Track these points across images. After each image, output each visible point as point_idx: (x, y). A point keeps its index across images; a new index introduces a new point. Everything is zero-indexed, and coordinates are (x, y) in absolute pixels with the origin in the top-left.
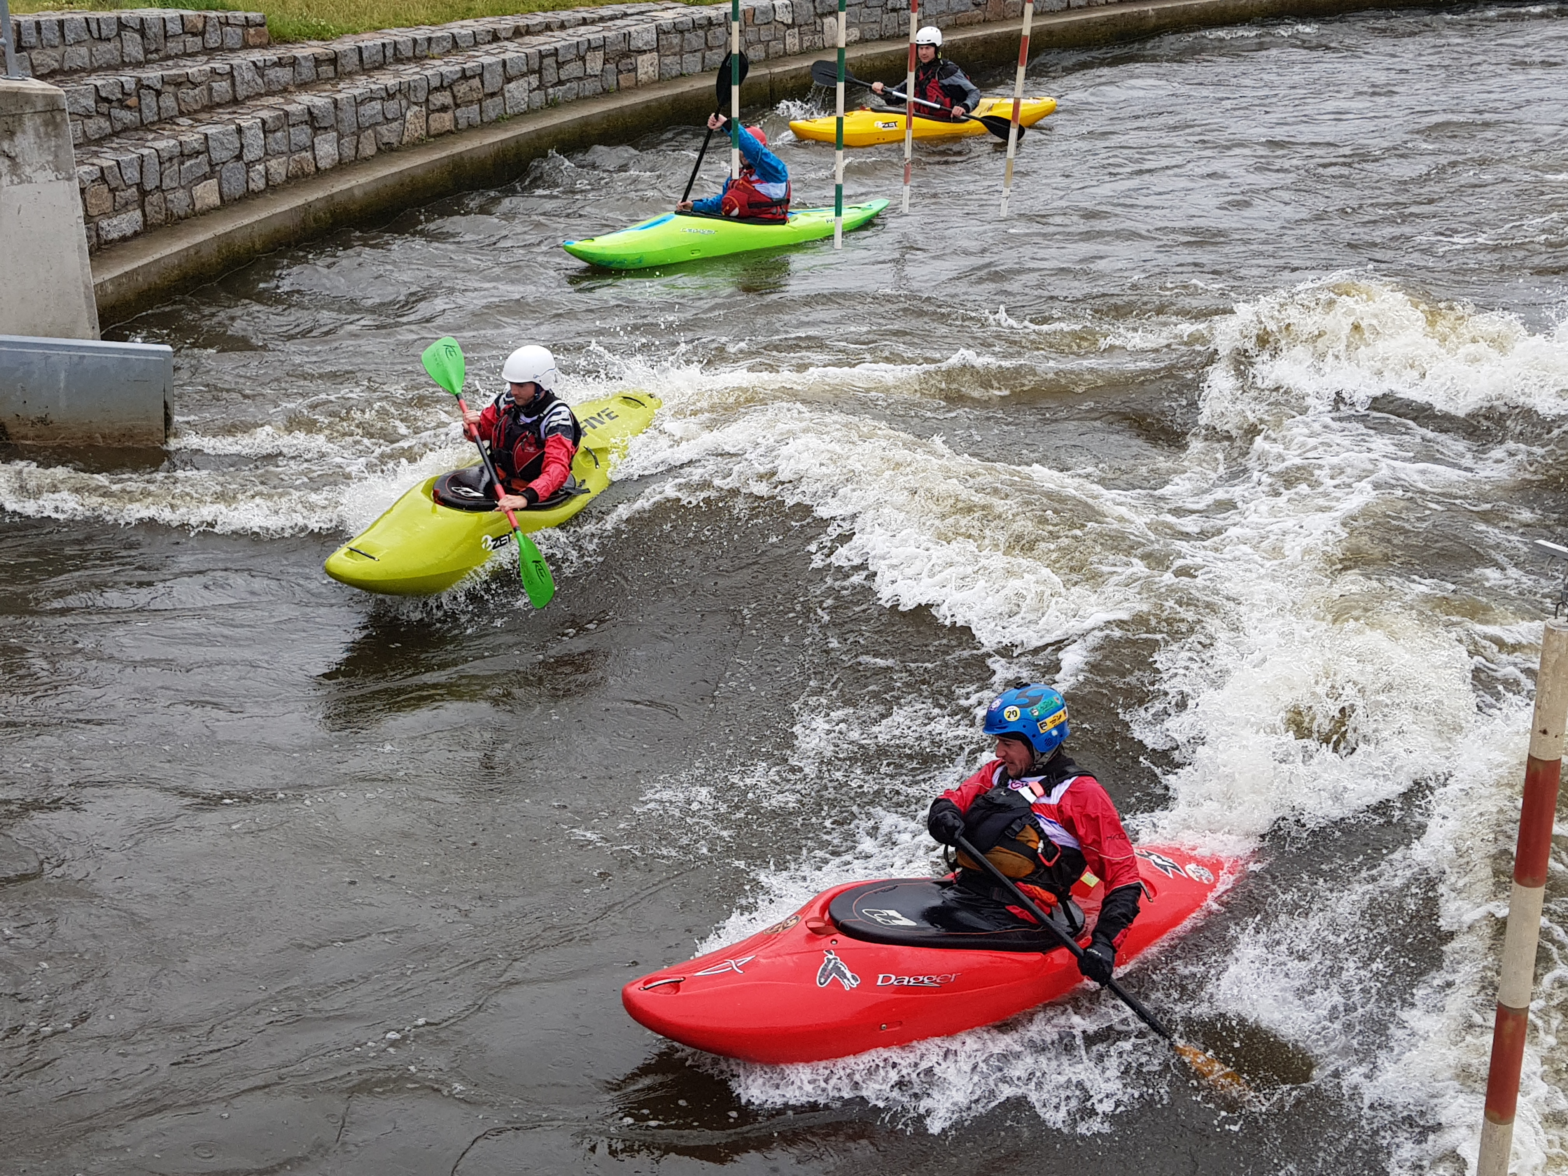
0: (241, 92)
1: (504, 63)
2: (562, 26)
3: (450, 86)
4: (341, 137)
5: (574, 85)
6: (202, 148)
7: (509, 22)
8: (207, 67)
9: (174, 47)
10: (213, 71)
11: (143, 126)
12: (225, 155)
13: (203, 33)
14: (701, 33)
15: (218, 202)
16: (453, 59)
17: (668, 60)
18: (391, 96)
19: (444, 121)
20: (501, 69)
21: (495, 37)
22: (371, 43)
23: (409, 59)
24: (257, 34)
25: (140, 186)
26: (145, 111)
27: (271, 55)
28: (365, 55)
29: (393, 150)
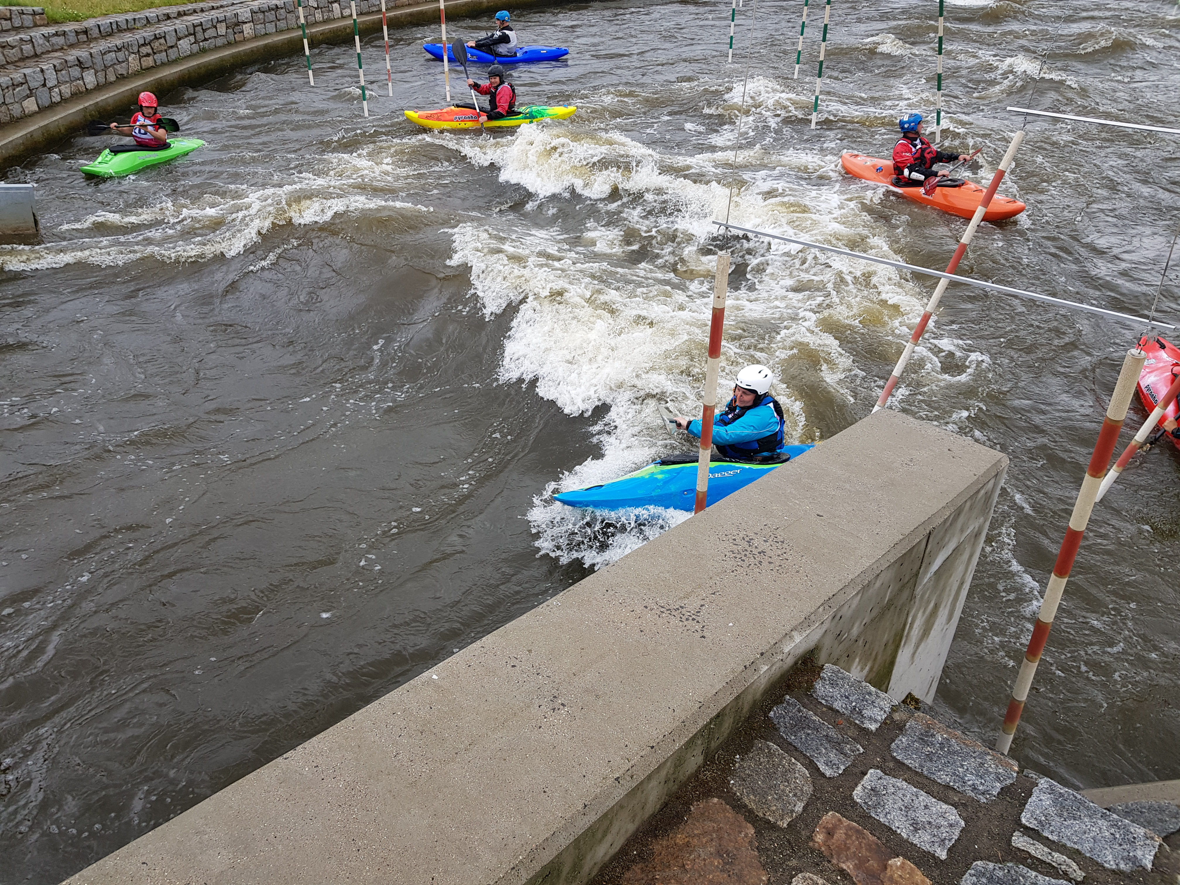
0: (39, 51)
1: (176, 31)
2: (202, 11)
3: (149, 44)
4: (96, 72)
5: (213, 40)
6: (24, 81)
7: (174, 9)
8: (17, 37)
10: (21, 39)
12: (37, 84)
13: (10, 19)
14: (273, 12)
15: (37, 109)
16: (148, 29)
17: (258, 27)
18: (119, 50)
19: (150, 61)
20: (174, 33)
21: (168, 17)
22: (104, 22)
23: (125, 30)
24: (41, 19)
28: (102, 29)
29: (124, 78)
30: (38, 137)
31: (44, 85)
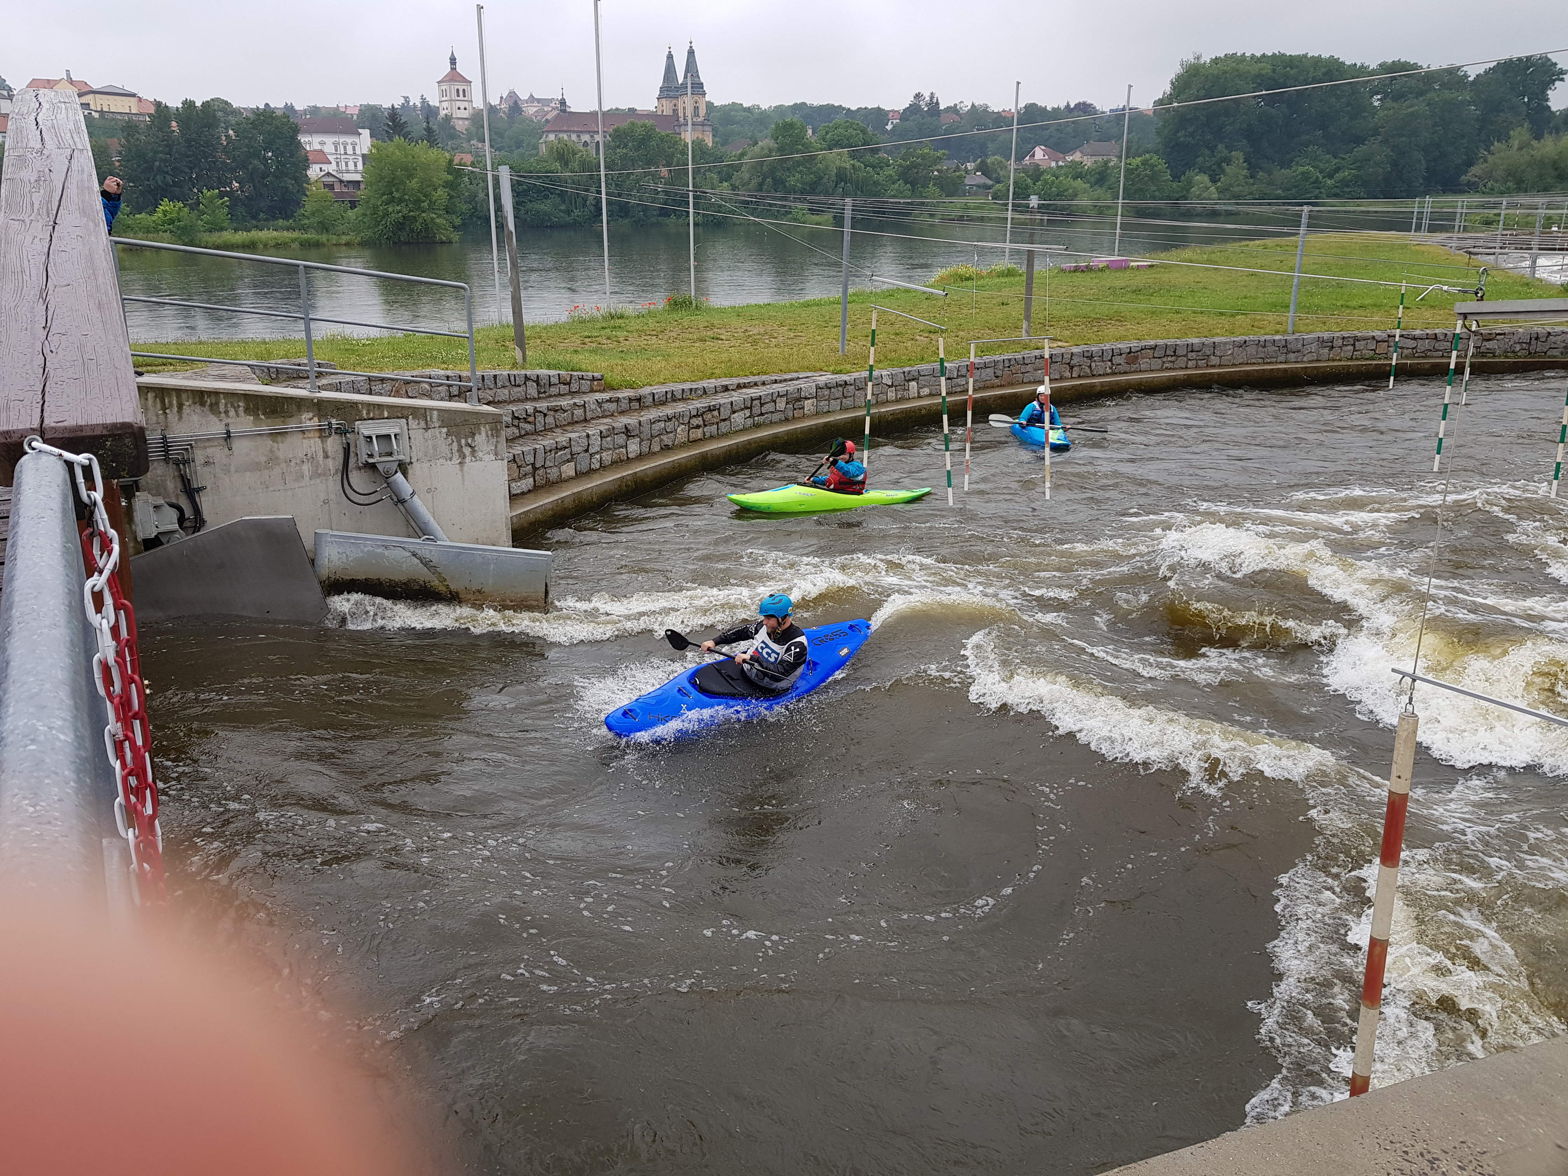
0: (589, 415)
1: (731, 403)
2: (764, 384)
3: (702, 415)
4: (642, 441)
5: (769, 415)
6: (568, 445)
7: (735, 381)
8: (572, 402)
9: (554, 390)
10: (575, 404)
11: (536, 432)
12: (579, 449)
13: (569, 384)
14: (840, 389)
15: (574, 474)
16: (704, 401)
17: (822, 403)
18: (670, 419)
19: (699, 433)
20: (729, 406)
21: (726, 389)
22: (659, 391)
23: (679, 400)
24: (598, 384)
25: (533, 465)
26: (538, 424)
27: (606, 396)
28: (656, 397)
29: (669, 449)
30: (569, 503)
31: (587, 451)
